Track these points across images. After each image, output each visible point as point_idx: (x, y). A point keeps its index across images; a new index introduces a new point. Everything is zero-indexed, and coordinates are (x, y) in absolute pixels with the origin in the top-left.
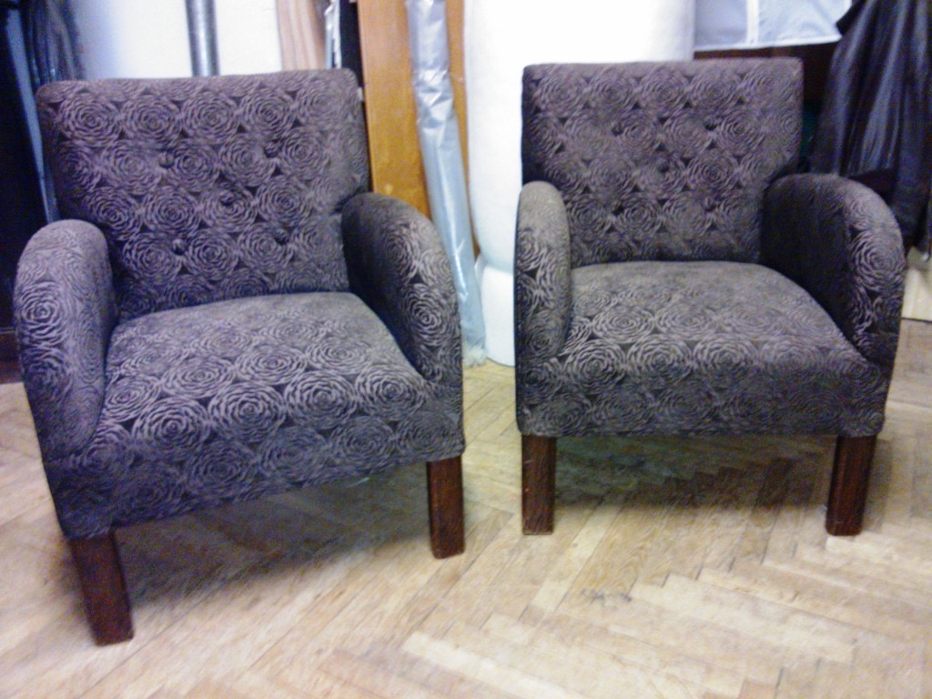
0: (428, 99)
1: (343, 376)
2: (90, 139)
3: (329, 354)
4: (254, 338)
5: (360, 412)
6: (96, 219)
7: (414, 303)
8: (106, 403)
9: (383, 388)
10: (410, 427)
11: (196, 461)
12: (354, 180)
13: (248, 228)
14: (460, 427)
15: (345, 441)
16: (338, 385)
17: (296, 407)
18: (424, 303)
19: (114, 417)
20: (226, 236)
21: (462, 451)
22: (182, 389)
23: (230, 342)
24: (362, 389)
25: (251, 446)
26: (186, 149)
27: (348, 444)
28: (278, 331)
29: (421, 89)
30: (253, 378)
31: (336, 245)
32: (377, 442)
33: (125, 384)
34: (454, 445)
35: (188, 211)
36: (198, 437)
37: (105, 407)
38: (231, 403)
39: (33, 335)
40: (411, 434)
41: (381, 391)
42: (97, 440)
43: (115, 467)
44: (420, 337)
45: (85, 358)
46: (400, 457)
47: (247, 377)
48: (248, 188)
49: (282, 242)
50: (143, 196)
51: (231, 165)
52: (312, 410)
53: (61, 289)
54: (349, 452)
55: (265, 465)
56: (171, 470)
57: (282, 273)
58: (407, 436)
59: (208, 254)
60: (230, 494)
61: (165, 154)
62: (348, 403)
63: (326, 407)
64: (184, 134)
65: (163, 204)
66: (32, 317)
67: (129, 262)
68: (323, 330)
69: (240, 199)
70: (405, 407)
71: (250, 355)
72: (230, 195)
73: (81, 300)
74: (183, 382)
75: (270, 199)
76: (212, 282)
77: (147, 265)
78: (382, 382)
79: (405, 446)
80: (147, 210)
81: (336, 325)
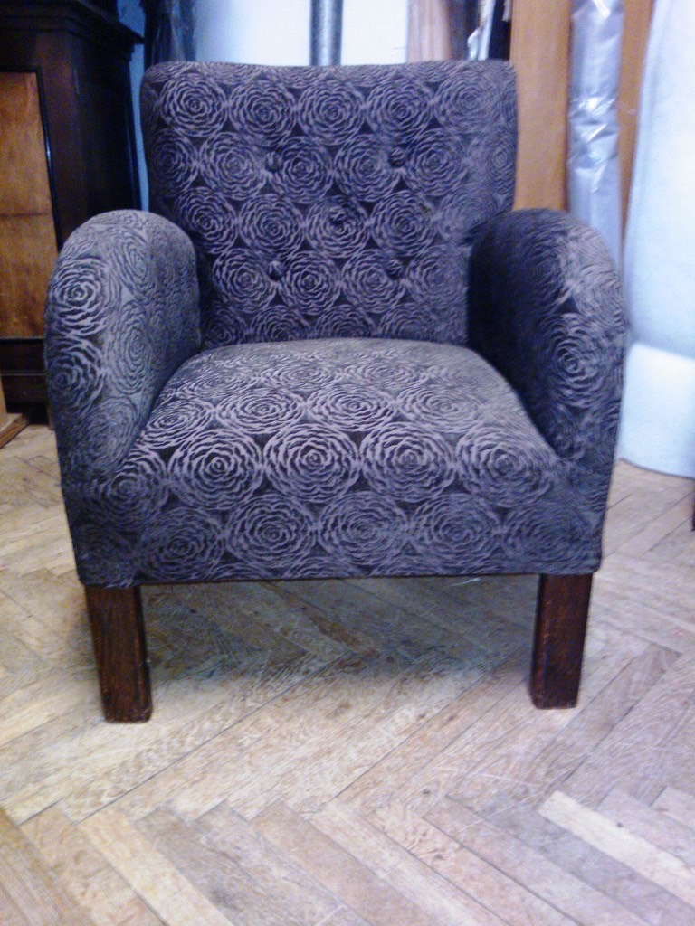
0: (588, 133)
1: (442, 434)
2: (191, 127)
3: (428, 404)
4: (338, 374)
5: (458, 486)
6: (187, 226)
7: (559, 341)
8: (148, 426)
9: (495, 458)
10: (526, 520)
11: (243, 514)
12: (495, 202)
13: (357, 254)
14: (598, 534)
15: (433, 524)
16: (432, 444)
17: (374, 466)
18: (575, 342)
19: (152, 442)
20: (330, 262)
21: (596, 567)
22: (237, 421)
23: (308, 375)
24: (465, 456)
25: (311, 507)
26: (298, 150)
27: (436, 528)
28: (368, 371)
29: (581, 120)
30: (325, 420)
31: (459, 286)
32: (475, 533)
33: (175, 407)
34: (586, 558)
35: (291, 227)
36: (247, 484)
37: (146, 429)
38: (292, 447)
39: (63, 320)
40: (525, 531)
41: (491, 461)
42: (126, 467)
43: (145, 505)
44: (561, 393)
45: (125, 360)
46: (504, 559)
47: (319, 418)
48: (363, 204)
49: (394, 276)
50: (243, 202)
51: (347, 174)
52: (395, 472)
53: (106, 270)
54: (435, 539)
55: (326, 535)
56: (213, 521)
57: (389, 315)
58: (519, 531)
59: (307, 282)
60: (280, 565)
61: (273, 153)
62: (443, 472)
63: (412, 473)
64: (297, 131)
65: (263, 215)
66: (65, 297)
67: (218, 280)
68: (426, 375)
69: (353, 218)
70: (522, 490)
71: (328, 392)
72: (341, 212)
73: (130, 288)
74: (241, 413)
75: (387, 220)
76: (307, 317)
77: (238, 287)
78: (494, 450)
79: (513, 545)
80: (244, 220)
81: (443, 371)
